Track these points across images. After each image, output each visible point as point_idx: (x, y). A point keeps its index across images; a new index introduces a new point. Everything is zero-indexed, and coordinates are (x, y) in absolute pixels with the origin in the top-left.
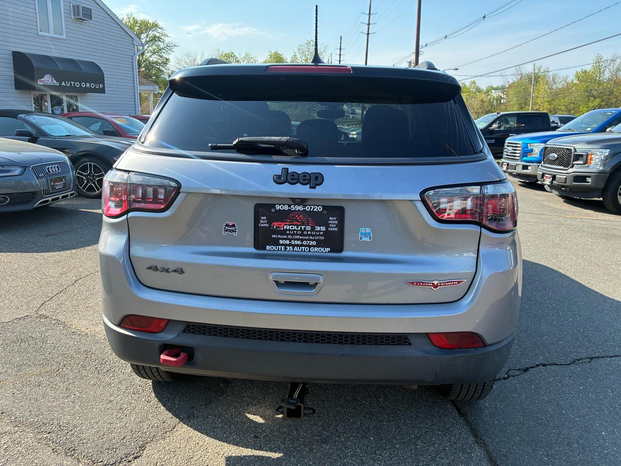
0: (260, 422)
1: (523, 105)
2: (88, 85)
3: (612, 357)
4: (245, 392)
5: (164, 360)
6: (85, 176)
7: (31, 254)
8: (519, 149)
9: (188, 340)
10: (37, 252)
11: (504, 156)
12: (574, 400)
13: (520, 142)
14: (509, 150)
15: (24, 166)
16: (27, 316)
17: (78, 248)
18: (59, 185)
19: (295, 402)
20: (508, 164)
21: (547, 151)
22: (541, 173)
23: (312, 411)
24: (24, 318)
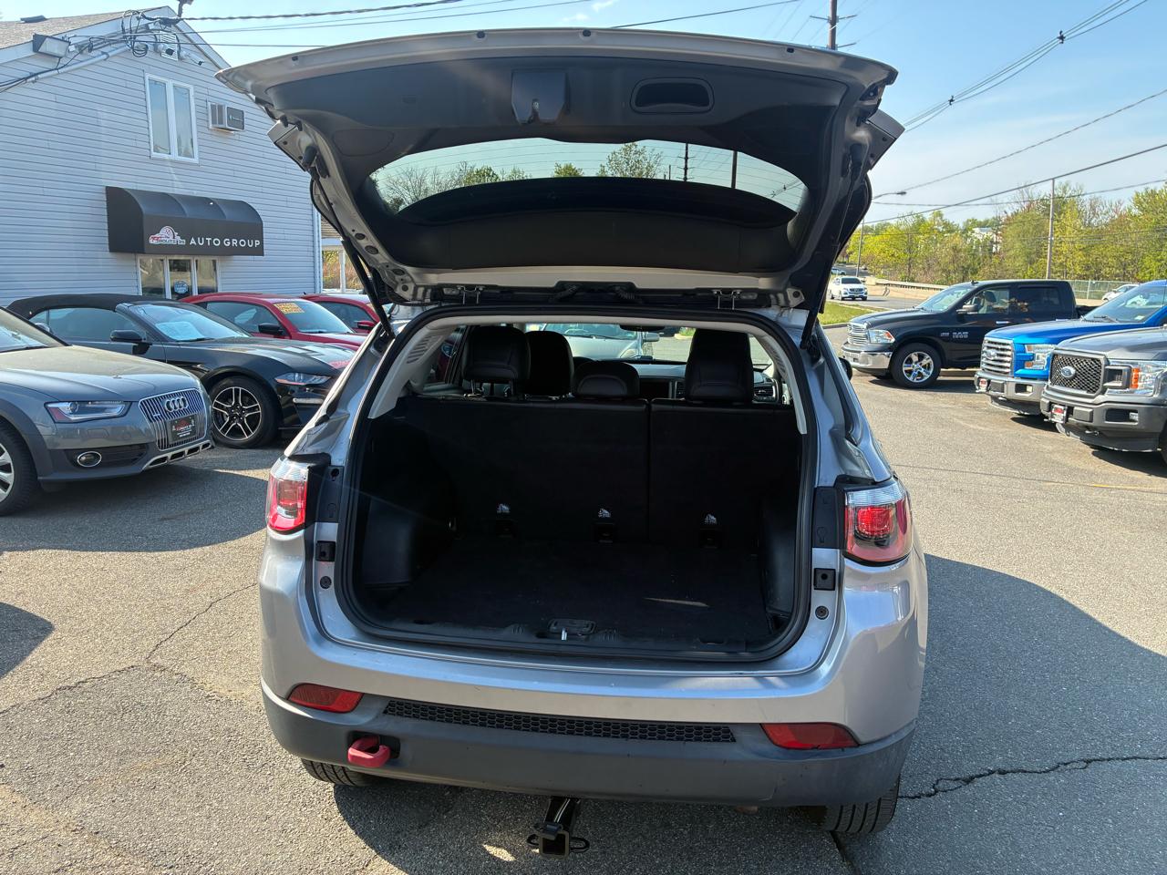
0: (506, 860)
1: (1033, 256)
2: (235, 242)
3: (1128, 759)
4: (485, 806)
5: (353, 757)
6: (227, 409)
7: (136, 554)
8: (1009, 353)
9: (391, 726)
10: (147, 550)
11: (983, 366)
12: (1045, 836)
13: (1010, 342)
14: (991, 356)
15: (128, 400)
16: (132, 667)
17: (215, 543)
18: (185, 431)
19: (556, 828)
20: (989, 382)
21: (1056, 360)
22: (1048, 401)
23: (583, 844)
24: (127, 670)
